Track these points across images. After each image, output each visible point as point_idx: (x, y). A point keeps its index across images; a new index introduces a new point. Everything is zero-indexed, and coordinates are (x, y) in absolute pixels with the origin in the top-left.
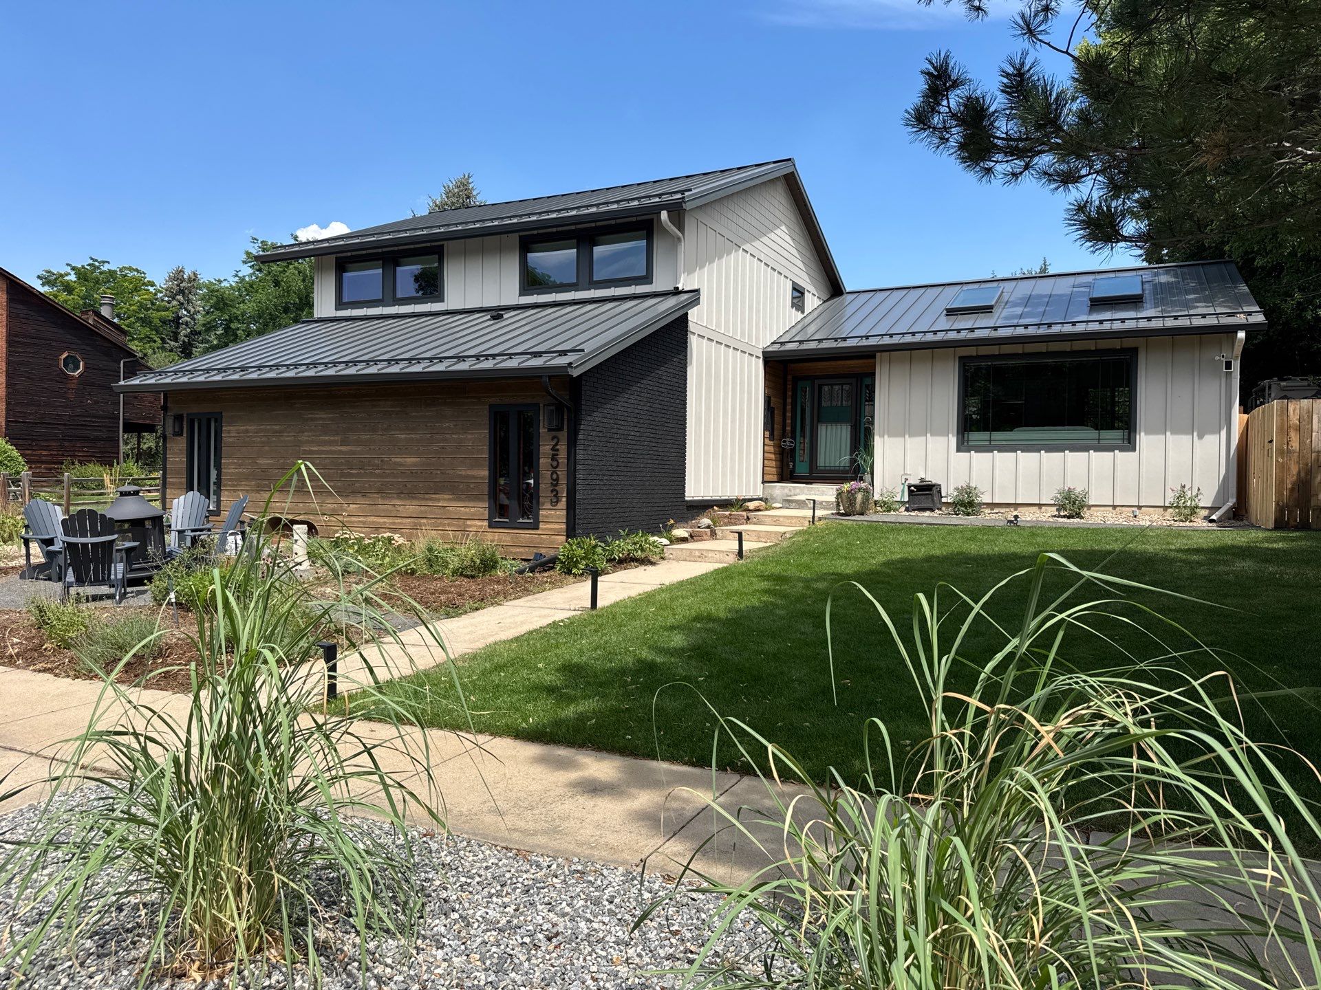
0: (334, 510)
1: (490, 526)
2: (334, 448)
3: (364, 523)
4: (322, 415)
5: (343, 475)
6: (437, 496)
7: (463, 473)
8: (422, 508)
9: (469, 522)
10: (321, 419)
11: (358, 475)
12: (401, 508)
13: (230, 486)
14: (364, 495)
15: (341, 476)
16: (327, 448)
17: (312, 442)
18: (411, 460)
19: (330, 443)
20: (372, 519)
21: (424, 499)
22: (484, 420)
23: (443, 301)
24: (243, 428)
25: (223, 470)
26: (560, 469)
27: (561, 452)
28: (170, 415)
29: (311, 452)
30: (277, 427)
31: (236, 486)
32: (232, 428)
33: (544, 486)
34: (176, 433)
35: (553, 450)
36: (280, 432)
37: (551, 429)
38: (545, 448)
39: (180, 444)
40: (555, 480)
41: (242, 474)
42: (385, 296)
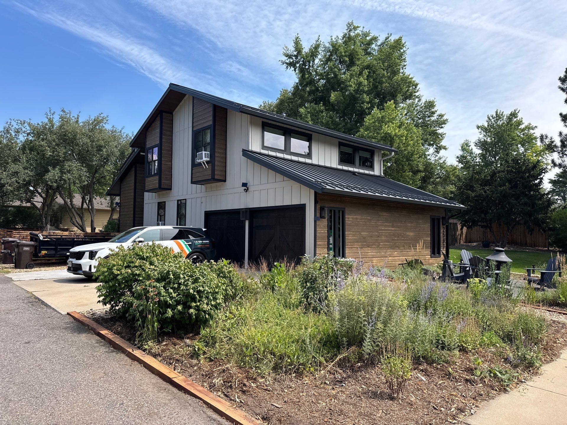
0: (390, 255)
1: (431, 257)
2: (389, 229)
3: (399, 259)
4: (385, 214)
5: (393, 240)
7: (424, 239)
8: (415, 252)
9: (426, 256)
10: (385, 216)
11: (397, 240)
13: (349, 245)
14: (399, 247)
16: (387, 228)
17: (382, 225)
19: (389, 226)
20: (401, 257)
22: (429, 220)
23: (312, 159)
24: (355, 217)
25: (346, 238)
26: (445, 237)
27: (445, 232)
28: (318, 207)
29: (381, 230)
30: (369, 218)
31: (352, 245)
32: (350, 216)
33: (441, 243)
34: (322, 217)
35: (443, 231)
36: (370, 220)
37: (443, 224)
38: (442, 231)
39: (324, 223)
40: (444, 241)
41: (355, 239)
42: (287, 149)
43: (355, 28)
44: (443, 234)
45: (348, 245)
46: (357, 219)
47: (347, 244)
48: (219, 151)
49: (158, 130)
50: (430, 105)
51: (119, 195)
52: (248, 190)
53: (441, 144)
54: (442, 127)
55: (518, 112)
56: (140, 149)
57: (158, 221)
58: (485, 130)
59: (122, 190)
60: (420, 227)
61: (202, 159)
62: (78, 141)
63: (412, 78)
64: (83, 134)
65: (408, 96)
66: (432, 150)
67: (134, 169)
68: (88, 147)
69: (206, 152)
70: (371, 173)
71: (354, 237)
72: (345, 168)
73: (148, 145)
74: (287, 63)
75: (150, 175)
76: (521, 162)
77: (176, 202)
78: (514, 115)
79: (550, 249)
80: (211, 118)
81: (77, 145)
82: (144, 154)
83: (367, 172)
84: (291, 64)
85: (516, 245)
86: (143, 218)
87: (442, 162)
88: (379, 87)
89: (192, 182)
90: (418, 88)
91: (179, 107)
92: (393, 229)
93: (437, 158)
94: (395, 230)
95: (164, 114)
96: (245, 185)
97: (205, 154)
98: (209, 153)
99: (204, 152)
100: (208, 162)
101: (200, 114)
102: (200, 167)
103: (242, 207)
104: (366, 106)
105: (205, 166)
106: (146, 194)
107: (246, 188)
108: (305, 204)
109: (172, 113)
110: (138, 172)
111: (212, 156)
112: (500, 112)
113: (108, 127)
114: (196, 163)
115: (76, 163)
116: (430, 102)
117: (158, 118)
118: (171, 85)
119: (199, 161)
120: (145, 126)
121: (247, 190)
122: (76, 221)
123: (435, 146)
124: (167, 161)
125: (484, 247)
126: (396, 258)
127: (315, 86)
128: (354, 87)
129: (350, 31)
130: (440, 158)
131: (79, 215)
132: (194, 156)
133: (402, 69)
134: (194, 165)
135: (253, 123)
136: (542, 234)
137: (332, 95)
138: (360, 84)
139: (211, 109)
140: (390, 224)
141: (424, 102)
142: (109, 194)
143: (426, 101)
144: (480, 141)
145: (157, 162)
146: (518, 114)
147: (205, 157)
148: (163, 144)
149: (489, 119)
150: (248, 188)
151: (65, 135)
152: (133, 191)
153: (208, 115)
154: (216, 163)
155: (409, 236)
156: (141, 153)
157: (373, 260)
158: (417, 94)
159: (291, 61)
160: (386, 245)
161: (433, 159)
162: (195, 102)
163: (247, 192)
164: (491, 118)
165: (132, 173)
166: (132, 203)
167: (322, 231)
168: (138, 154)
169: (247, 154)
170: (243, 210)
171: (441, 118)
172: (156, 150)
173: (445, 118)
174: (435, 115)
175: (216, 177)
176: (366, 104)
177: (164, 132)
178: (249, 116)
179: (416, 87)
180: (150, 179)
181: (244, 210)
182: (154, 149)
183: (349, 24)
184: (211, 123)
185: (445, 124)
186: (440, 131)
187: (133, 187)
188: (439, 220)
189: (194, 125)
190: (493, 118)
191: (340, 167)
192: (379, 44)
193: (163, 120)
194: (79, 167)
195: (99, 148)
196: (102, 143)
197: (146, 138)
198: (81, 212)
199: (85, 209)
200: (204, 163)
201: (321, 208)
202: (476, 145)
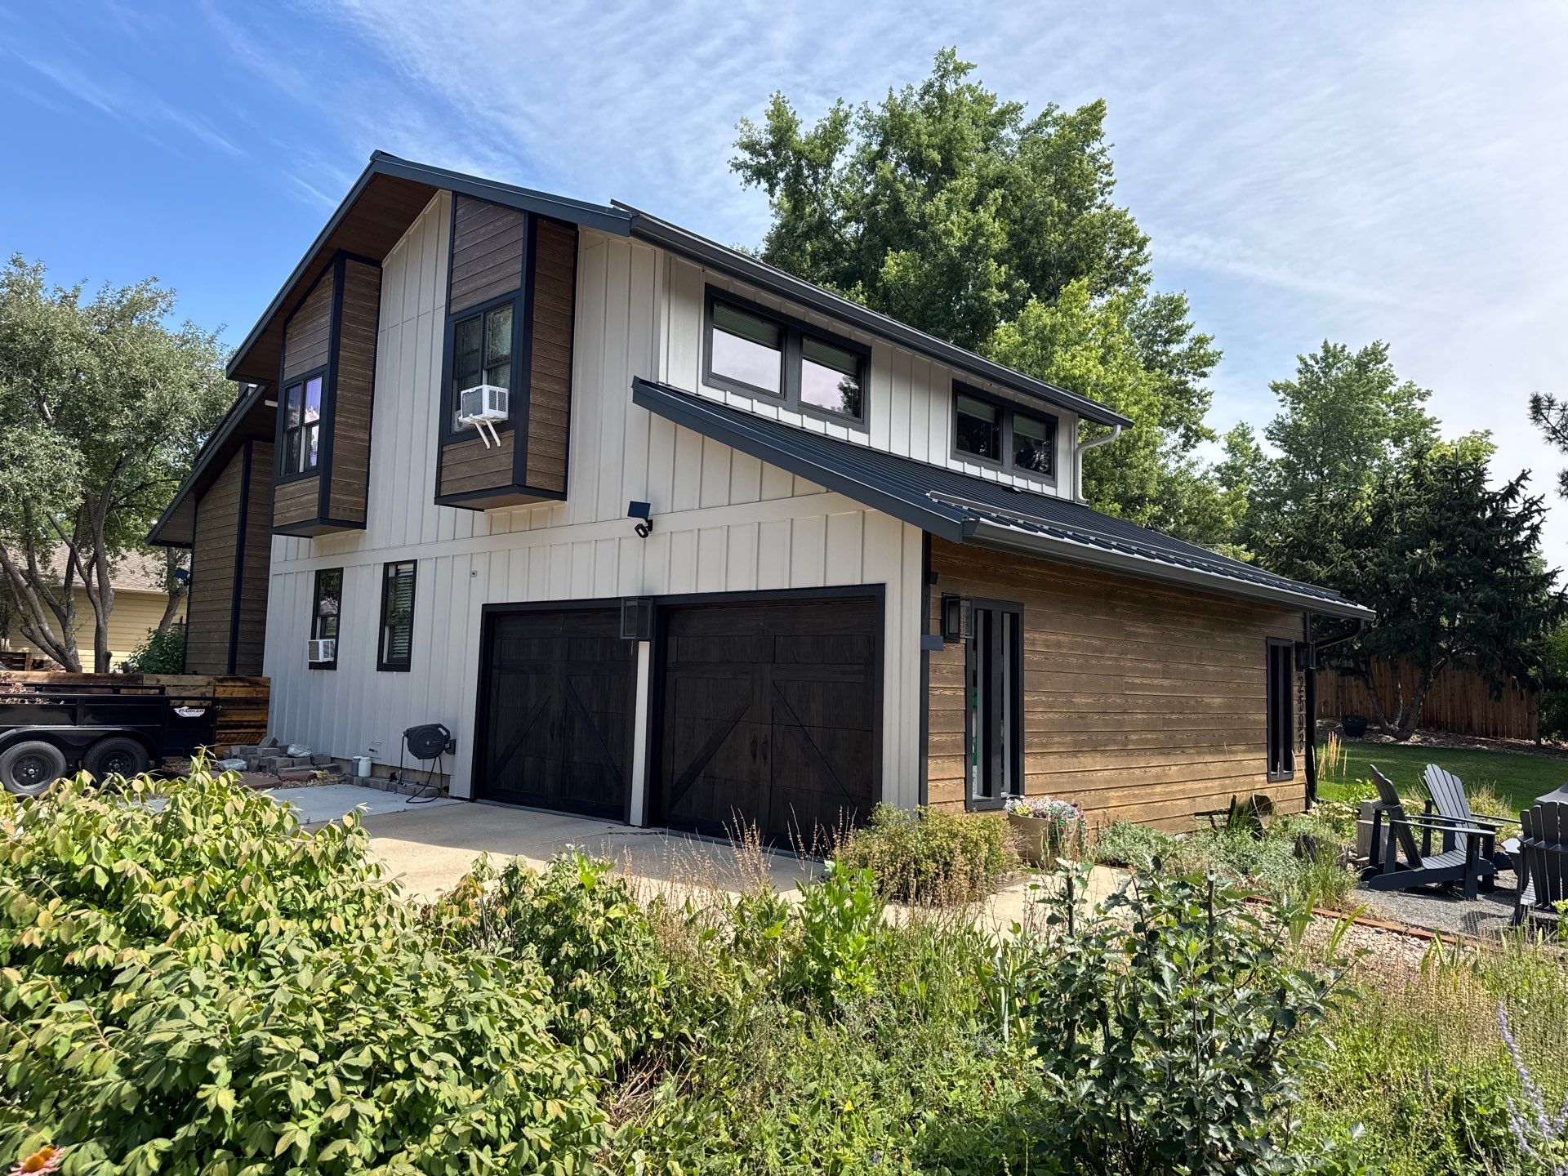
0: (1157, 776)
1: (1269, 781)
2: (1156, 682)
3: (1183, 791)
4: (1142, 628)
5: (1165, 722)
6: (1234, 748)
7: (1251, 717)
8: (1226, 764)
9: (1256, 779)
10: (1142, 634)
11: (1178, 722)
12: (1211, 767)
13: (1036, 746)
14: (1183, 749)
15: (1164, 724)
16: (1148, 681)
17: (1135, 670)
18: (1218, 701)
19: (1154, 673)
20: (1190, 785)
21: (1230, 752)
22: (1263, 654)
23: (868, 433)
24: (1052, 637)
25: (1027, 716)
26: (1304, 712)
27: (1303, 694)
28: (936, 596)
29: (1134, 686)
30: (1096, 642)
31: (1045, 745)
32: (1037, 636)
33: (1295, 731)
34: (950, 637)
35: (1300, 691)
36: (1101, 650)
37: (1299, 668)
38: (1295, 689)
39: (952, 659)
40: (1301, 723)
41: (1053, 721)
42: (788, 392)
43: (960, 69)
44: (1300, 702)
45: (1031, 745)
46: (1059, 645)
47: (1027, 739)
48: (545, 385)
49: (326, 320)
50: (1173, 308)
51: (189, 546)
52: (650, 527)
53: (1201, 422)
54: (1204, 375)
55: (1386, 348)
56: (262, 388)
57: (313, 636)
58: (1297, 395)
59: (201, 526)
60: (1240, 676)
61: (481, 412)
62: (57, 360)
63: (1131, 221)
64: (77, 338)
65: (1118, 275)
66: (1174, 438)
67: (240, 456)
68: (92, 381)
69: (497, 389)
70: (1049, 491)
71: (1051, 715)
72: (972, 470)
73: (292, 369)
74: (748, 167)
75: (292, 474)
76: (1468, 478)
77: (381, 569)
78: (1375, 355)
79: (1544, 742)
80: (518, 266)
81: (56, 372)
82: (275, 404)
83: (1035, 487)
84: (760, 173)
85: (1439, 728)
86: (263, 622)
87: (1197, 475)
88: (1034, 241)
89: (440, 499)
90: (1146, 251)
91: (402, 241)
92: (1166, 682)
93: (1183, 463)
94: (1174, 689)
95: (349, 262)
96: (638, 509)
97: (492, 394)
98: (505, 391)
99: (486, 389)
100: (500, 426)
101: (478, 254)
102: (473, 442)
103: (627, 589)
104: (995, 296)
105: (492, 440)
106: (278, 541)
107: (642, 521)
108: (881, 587)
109: (378, 264)
110: (254, 467)
111: (517, 403)
112: (1335, 347)
113: (171, 326)
114: (456, 428)
115: (47, 433)
116: (1171, 300)
117: (330, 277)
118: (378, 156)
119: (467, 420)
120: (283, 303)
121: (646, 530)
122: (42, 630)
123: (1181, 430)
124: (353, 426)
125: (1350, 735)
126: (1175, 788)
127: (831, 239)
128: (960, 238)
129: (942, 77)
130: (1192, 465)
131: (56, 610)
132: (449, 404)
133: (1102, 194)
134: (449, 436)
135: (673, 287)
136: (1522, 698)
137: (889, 261)
138: (978, 230)
139: (519, 233)
140: (1159, 666)
141: (1150, 299)
142: (155, 541)
143: (1157, 298)
144: (1281, 425)
145: (315, 430)
146: (1387, 353)
147: (492, 406)
148: (341, 367)
149: (1306, 364)
150: (650, 523)
151: (11, 338)
152: (235, 530)
153: (507, 257)
154: (533, 429)
155: (1208, 706)
156: (268, 403)
157: (1107, 799)
158: (1142, 270)
159: (763, 161)
160: (1147, 741)
161: (1172, 465)
162: (459, 213)
163: (646, 535)
164: (1312, 362)
165: (236, 469)
166: (231, 572)
167: (947, 693)
168: (255, 405)
169: (649, 393)
170: (629, 604)
171: (1200, 348)
172: (315, 388)
173: (1210, 348)
174: (1187, 337)
175: (531, 481)
176: (994, 290)
177: (346, 323)
178: (660, 251)
179: (1141, 249)
180: (291, 488)
181: (635, 603)
182: (310, 384)
183: (942, 54)
184: (516, 283)
185: (1212, 363)
186: (1196, 384)
187: (236, 519)
188: (1287, 650)
189: (453, 292)
190: (1317, 363)
191: (956, 466)
192: (1022, 126)
193: (347, 285)
194: (57, 448)
195: (134, 392)
196: (145, 373)
197: (284, 346)
198: (61, 600)
199: (78, 590)
200: (485, 428)
201: (944, 600)
202: (1271, 435)
